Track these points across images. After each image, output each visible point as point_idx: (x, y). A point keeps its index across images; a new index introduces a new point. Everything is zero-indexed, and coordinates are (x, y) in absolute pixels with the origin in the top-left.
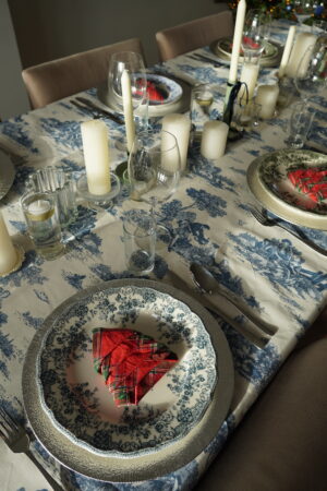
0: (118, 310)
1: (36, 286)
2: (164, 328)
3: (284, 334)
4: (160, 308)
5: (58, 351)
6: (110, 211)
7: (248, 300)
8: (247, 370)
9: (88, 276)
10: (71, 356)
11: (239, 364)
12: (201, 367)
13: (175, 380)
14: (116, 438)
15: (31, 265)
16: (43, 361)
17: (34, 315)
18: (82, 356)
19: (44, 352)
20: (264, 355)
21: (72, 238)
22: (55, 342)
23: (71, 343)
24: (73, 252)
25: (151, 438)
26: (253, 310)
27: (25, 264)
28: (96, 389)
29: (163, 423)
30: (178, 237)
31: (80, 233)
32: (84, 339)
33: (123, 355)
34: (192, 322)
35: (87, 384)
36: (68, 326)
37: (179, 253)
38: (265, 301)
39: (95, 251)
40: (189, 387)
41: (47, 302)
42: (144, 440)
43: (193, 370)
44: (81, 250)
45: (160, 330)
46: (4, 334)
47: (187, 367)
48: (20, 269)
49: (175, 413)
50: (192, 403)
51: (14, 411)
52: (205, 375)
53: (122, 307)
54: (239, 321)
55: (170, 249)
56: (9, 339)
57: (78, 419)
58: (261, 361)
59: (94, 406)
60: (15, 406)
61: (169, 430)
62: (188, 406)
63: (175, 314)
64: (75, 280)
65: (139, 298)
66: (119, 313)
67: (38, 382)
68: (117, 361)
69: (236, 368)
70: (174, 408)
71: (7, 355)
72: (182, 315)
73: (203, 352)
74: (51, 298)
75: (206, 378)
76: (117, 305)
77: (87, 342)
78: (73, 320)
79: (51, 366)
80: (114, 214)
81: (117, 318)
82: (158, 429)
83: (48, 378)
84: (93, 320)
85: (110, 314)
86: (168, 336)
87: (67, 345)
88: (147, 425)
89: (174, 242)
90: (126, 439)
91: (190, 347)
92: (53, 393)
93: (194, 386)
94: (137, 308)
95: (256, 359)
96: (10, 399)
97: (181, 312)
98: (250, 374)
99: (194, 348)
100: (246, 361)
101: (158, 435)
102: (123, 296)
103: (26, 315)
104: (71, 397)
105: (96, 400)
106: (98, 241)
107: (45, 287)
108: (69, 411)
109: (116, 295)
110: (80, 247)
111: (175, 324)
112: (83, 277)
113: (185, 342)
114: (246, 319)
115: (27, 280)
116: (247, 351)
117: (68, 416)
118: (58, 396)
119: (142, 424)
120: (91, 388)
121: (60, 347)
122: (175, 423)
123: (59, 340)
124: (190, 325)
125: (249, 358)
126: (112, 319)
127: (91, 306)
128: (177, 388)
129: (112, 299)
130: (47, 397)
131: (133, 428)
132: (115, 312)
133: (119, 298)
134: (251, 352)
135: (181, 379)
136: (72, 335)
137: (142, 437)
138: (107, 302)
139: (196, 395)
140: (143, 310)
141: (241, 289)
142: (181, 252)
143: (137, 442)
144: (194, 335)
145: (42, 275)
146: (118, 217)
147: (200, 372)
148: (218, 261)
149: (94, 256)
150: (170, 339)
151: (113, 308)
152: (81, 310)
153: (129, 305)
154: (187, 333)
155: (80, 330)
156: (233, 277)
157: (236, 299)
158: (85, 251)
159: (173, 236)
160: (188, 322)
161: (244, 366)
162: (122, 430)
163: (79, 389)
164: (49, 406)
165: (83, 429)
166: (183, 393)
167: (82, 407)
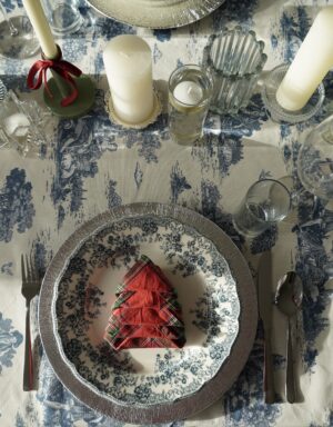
0: (182, 254)
1: (142, 160)
2: (204, 306)
3: (302, 411)
4: (217, 287)
5: (102, 247)
6: (283, 129)
7: (308, 350)
8: (234, 405)
9: (193, 189)
10: (109, 260)
11: (233, 393)
12: (193, 371)
13: (167, 357)
14: (83, 356)
15: (156, 133)
16: (84, 248)
17: (118, 190)
18: (119, 267)
19: (90, 240)
20: (262, 408)
21: (217, 132)
22: (106, 239)
23: (119, 249)
24: (204, 149)
25: (105, 382)
26: (302, 364)
27: (152, 127)
28: (105, 304)
29: (123, 380)
30: (319, 221)
31: (228, 132)
32: (133, 254)
33: (142, 303)
34: (229, 328)
35: (102, 294)
36: (127, 232)
37: (300, 241)
38: (324, 368)
39: (224, 167)
40: (169, 375)
41: (138, 185)
42: (99, 378)
43: (186, 366)
44: (212, 153)
45: (198, 304)
46: (84, 188)
47: (186, 358)
48: (143, 130)
49: (139, 383)
50: (157, 389)
51: (43, 261)
52: (189, 381)
53: (187, 254)
54: (276, 360)
55: (296, 229)
56: (85, 195)
57: (72, 317)
58: (253, 410)
59: (92, 316)
60: (47, 257)
61: (122, 390)
62: (153, 388)
63: (223, 305)
64: (179, 184)
65: (209, 260)
66: (180, 257)
67: (67, 262)
68: (133, 304)
69: (227, 394)
70: (142, 379)
71: (72, 210)
72: (227, 313)
73: (209, 361)
74: (143, 186)
75: (187, 384)
76: (185, 249)
77: (132, 258)
78: (137, 231)
79: (87, 257)
80: (283, 135)
81: (176, 259)
82: (116, 381)
83: (76, 265)
84: (153, 244)
85: (172, 251)
86: (199, 316)
87: (113, 248)
88: (112, 369)
89: (308, 224)
90: (89, 364)
91: (205, 345)
92: (71, 281)
93: (173, 379)
94: (199, 268)
95: (252, 405)
96: (48, 249)
97: (230, 309)
98: (233, 410)
99: (207, 350)
100: (241, 398)
101: (111, 385)
102: (196, 245)
103: (113, 183)
104: (81, 294)
105: (98, 312)
106: (237, 157)
107: (148, 169)
108: (70, 305)
109: (191, 239)
110: (215, 149)
111: (215, 314)
112: (188, 187)
113: (206, 337)
114: (285, 364)
115: (140, 147)
116: (252, 391)
117: (66, 309)
118: (72, 286)
119: (110, 364)
120: (103, 299)
121: (107, 245)
122: (130, 390)
123: (111, 239)
124: (223, 328)
125: (247, 397)
126: (171, 256)
127: (162, 230)
128: (162, 363)
129: (185, 239)
130: (63, 280)
131: (101, 361)
132: (177, 253)
133: (191, 244)
134: (254, 395)
135: (172, 360)
136: (125, 243)
137: (100, 374)
138: (178, 238)
139: (167, 388)
140: (202, 273)
141: (315, 335)
142: (303, 242)
143: (94, 374)
144: (218, 340)
145: (157, 152)
146: (284, 143)
147: (188, 373)
148: (326, 286)
149: (217, 171)
150: (199, 320)
151: (179, 248)
152: (150, 226)
153: (195, 258)
154: (215, 332)
155: (134, 244)
156: (323, 315)
157: (298, 339)
158: (215, 157)
159: (316, 216)
160: (226, 323)
161: (235, 400)
162: (93, 355)
163: (93, 292)
164: (59, 288)
165: (68, 328)
166: (160, 374)
167: (82, 309)
